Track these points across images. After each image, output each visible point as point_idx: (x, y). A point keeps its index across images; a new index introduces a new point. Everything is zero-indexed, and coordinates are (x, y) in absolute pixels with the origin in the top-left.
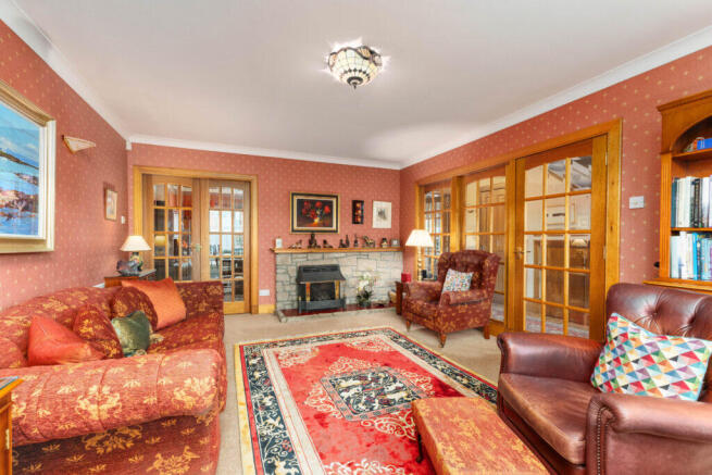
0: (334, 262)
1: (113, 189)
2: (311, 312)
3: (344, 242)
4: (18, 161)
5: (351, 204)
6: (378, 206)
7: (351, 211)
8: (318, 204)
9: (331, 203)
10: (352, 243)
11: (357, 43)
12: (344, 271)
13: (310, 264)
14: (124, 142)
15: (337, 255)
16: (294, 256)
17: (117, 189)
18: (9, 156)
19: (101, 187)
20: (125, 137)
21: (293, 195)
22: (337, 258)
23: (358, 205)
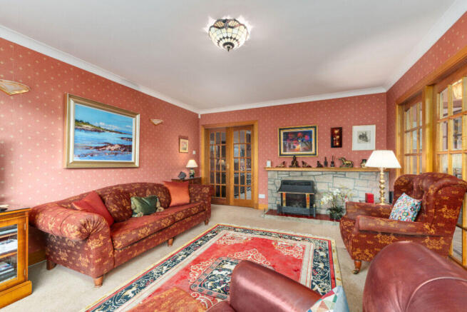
0: (311, 179)
1: (186, 138)
2: (287, 215)
3: (322, 163)
4: (121, 133)
5: (329, 131)
6: (357, 130)
7: (329, 137)
8: (300, 134)
9: (310, 132)
10: (329, 164)
11: (212, 22)
12: (320, 187)
13: (290, 179)
14: (197, 115)
15: (314, 173)
16: (280, 172)
17: (189, 138)
18: (116, 132)
19: (177, 138)
20: (197, 112)
21: (280, 129)
22: (314, 176)
23: (336, 132)
